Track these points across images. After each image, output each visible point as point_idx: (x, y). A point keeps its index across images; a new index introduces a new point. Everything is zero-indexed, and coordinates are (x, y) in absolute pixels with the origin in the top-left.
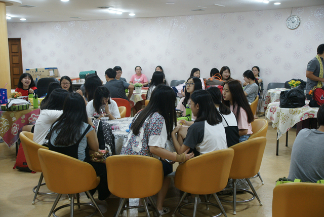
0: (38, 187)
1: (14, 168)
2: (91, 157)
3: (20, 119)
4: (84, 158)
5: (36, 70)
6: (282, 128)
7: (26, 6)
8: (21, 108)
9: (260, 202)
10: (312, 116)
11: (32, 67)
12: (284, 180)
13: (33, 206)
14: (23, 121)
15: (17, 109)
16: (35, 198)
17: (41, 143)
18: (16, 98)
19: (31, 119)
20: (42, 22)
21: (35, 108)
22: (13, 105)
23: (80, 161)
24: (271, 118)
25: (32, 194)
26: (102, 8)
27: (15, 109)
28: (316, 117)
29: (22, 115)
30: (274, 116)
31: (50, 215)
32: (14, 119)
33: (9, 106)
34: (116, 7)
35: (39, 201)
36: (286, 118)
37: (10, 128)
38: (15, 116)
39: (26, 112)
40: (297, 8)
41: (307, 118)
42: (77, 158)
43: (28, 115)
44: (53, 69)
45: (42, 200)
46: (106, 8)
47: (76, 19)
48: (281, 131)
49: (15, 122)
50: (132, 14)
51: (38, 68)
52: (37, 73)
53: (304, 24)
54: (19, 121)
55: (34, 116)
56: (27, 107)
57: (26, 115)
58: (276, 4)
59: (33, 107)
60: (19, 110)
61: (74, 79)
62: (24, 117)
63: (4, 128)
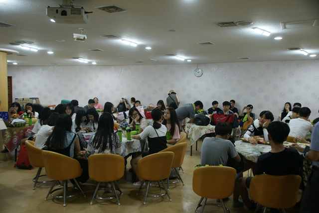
0: (36, 178)
1: (15, 167)
2: (77, 156)
3: (19, 133)
4: (73, 156)
5: (23, 99)
6: (194, 137)
7: (21, 55)
8: (20, 125)
9: (183, 183)
10: (212, 132)
11: (20, 97)
12: (200, 165)
13: (34, 191)
14: (22, 134)
15: (18, 126)
16: (35, 186)
17: (41, 148)
18: (16, 118)
19: (27, 132)
20: (28, 66)
21: (29, 125)
22: (15, 123)
23: (71, 158)
24: (188, 132)
25: (32, 183)
26: (75, 58)
27: (16, 126)
28: (214, 132)
29: (21, 130)
30: (190, 130)
31: (48, 195)
32: (15, 133)
33: (12, 123)
34: (84, 58)
35: (38, 187)
36: (197, 132)
37: (12, 139)
38: (16, 131)
39: (23, 128)
40: (201, 64)
41: (210, 132)
42: (69, 156)
43: (25, 130)
44: (36, 99)
45: (39, 187)
46: (77, 58)
47: (55, 64)
48: (194, 140)
49: (15, 135)
50: (94, 63)
51: (24, 98)
52: (23, 101)
53: (205, 74)
54: (18, 134)
55: (29, 131)
56: (24, 124)
57: (23, 130)
58: (188, 61)
59: (28, 125)
60: (19, 127)
61: (51, 106)
62: (22, 131)
63: (7, 139)
